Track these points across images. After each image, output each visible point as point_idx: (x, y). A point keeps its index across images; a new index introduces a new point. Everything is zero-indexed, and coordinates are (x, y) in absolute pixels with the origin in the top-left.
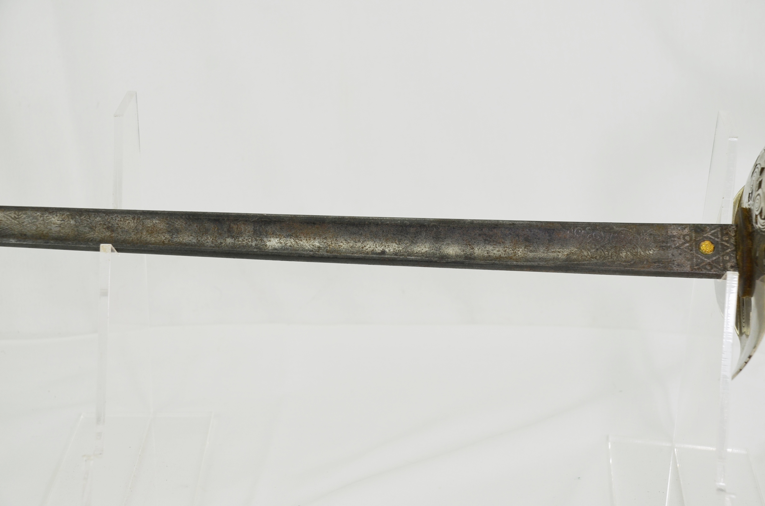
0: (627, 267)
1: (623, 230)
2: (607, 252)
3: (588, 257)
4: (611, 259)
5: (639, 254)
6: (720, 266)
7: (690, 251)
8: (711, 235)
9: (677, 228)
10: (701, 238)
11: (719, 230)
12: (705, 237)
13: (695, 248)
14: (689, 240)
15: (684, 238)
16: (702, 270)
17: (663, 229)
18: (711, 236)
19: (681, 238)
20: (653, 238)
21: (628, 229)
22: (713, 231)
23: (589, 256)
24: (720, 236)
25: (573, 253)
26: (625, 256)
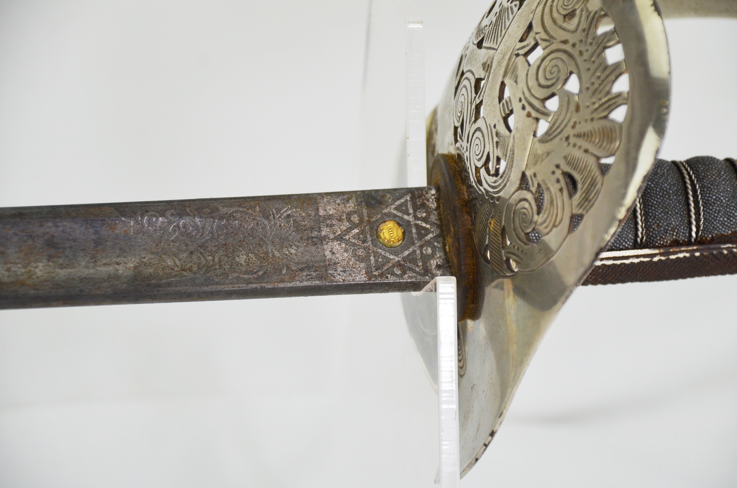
0: (251, 283)
1: (236, 212)
2: (211, 256)
3: (176, 269)
4: (220, 269)
5: (270, 255)
6: (418, 266)
7: (363, 243)
8: (396, 209)
9: (335, 201)
10: (379, 216)
11: (408, 199)
12: (385, 214)
13: (371, 236)
14: (358, 222)
15: (349, 220)
16: (387, 278)
17: (308, 204)
18: (395, 212)
19: (343, 219)
20: (294, 223)
21: (245, 210)
22: (398, 203)
23: (178, 267)
24: (411, 211)
25: (146, 263)
26: (245, 262)
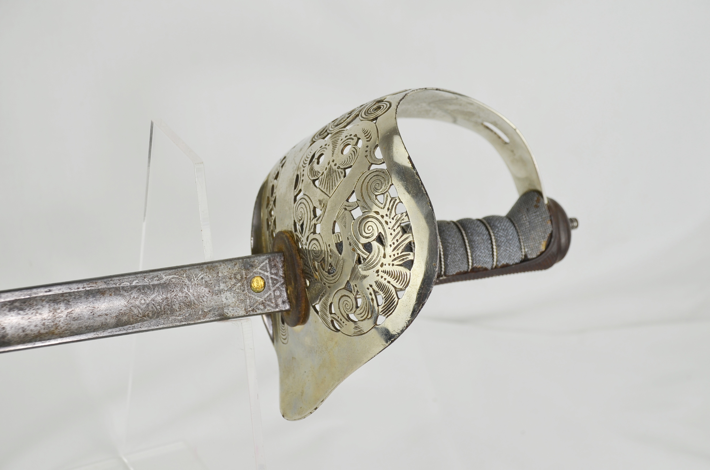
0: (182, 321)
1: (173, 278)
2: (159, 306)
3: (140, 315)
4: (164, 314)
5: (193, 303)
6: (272, 303)
7: (243, 292)
8: (260, 269)
9: (227, 267)
10: (251, 274)
11: (267, 262)
12: (255, 273)
13: (247, 287)
14: (240, 279)
15: (235, 278)
16: (256, 311)
17: (213, 270)
18: (260, 271)
19: (232, 278)
20: (205, 283)
21: (178, 276)
22: (262, 265)
23: (141, 314)
24: (269, 270)
25: (122, 313)
26: (179, 308)
